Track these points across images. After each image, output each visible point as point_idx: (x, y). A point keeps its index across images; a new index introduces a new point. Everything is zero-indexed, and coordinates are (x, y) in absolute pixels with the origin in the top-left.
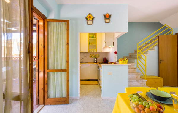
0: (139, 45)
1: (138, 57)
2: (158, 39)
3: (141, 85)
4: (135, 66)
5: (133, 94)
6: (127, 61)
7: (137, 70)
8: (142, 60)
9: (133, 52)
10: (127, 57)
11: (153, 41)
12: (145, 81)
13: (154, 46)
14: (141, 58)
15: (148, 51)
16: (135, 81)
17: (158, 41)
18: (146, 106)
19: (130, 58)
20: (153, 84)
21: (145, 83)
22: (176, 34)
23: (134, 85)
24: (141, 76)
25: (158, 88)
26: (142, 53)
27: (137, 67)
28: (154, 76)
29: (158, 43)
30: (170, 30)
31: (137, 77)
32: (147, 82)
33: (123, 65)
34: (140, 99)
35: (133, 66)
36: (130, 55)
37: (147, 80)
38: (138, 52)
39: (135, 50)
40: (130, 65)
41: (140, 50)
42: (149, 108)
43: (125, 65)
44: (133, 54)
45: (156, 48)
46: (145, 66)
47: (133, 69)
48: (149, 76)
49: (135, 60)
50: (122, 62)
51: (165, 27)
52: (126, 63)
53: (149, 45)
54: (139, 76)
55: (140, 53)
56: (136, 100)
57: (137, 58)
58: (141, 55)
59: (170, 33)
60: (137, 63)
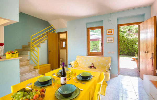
0: (33, 38)
1: (32, 49)
2: (47, 35)
3: (34, 75)
4: (28, 58)
5: (18, 92)
6: (18, 54)
7: (30, 62)
8: (35, 52)
9: (27, 44)
10: (17, 50)
11: (44, 36)
12: (37, 71)
13: (45, 40)
14: (34, 50)
15: (40, 44)
16: (29, 73)
17: (47, 37)
18: (30, 98)
19: (24, 50)
20: (44, 71)
21: (38, 72)
22: (58, 33)
23: (28, 77)
24: (34, 67)
25: (45, 74)
26: (35, 46)
27: (31, 59)
28: (45, 64)
29: (47, 38)
30: (54, 30)
31: (30, 69)
32: (39, 71)
33: (12, 59)
34: (26, 93)
35: (27, 59)
36: (24, 48)
37: (39, 69)
38: (31, 44)
39: (28, 43)
40: (21, 58)
41: (33, 43)
42: (33, 98)
43: (14, 59)
44: (27, 46)
45: (46, 41)
46: (37, 57)
47: (26, 62)
48: (41, 65)
49: (29, 53)
50: (11, 56)
51: (52, 27)
52: (16, 56)
53: (41, 39)
54: (33, 67)
55: (33, 46)
56: (20, 97)
57: (30, 50)
58: (34, 48)
59: (54, 32)
60: (31, 55)
